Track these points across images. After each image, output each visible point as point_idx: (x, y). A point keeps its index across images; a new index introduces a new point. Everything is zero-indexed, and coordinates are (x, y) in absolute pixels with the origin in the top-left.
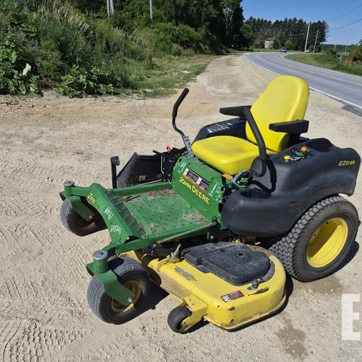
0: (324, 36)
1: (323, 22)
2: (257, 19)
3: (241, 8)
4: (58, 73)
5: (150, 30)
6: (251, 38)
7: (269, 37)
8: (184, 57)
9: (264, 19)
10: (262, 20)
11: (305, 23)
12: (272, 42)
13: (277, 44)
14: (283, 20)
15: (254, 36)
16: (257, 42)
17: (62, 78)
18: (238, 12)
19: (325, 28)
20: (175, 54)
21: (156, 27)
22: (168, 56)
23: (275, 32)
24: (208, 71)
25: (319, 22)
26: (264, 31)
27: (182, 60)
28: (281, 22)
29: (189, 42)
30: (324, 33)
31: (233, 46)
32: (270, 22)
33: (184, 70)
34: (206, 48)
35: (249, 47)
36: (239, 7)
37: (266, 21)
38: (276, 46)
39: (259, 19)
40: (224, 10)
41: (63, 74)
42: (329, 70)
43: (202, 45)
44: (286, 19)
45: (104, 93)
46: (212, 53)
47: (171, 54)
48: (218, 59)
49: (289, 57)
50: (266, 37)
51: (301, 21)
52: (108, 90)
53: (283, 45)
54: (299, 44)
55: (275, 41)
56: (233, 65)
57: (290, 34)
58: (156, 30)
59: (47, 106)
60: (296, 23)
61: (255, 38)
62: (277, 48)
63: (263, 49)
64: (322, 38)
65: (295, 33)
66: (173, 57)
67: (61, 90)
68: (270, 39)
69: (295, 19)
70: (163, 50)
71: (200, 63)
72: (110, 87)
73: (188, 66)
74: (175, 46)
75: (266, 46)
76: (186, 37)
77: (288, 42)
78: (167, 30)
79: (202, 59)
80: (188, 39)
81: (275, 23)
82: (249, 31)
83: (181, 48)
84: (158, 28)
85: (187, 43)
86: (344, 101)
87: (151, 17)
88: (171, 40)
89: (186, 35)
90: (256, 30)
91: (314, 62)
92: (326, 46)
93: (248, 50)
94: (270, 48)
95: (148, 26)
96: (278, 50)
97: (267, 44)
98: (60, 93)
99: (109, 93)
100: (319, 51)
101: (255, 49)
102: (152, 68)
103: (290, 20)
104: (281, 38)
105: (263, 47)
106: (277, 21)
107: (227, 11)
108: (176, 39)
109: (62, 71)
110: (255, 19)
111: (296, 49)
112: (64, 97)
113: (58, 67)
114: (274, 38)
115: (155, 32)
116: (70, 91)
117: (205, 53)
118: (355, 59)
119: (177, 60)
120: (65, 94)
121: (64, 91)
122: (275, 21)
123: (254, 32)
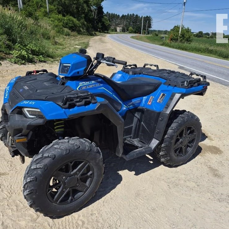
0: (151, 25)
1: (150, 17)
2: (111, 13)
3: (102, 7)
4: (7, 49)
5: (48, 19)
6: (108, 25)
7: (119, 25)
8: (72, 37)
9: (115, 14)
10: (114, 14)
11: (139, 17)
12: (121, 28)
13: (124, 29)
14: (127, 15)
15: (110, 24)
16: (112, 27)
17: (11, 52)
18: (100, 9)
19: (151, 20)
20: (66, 35)
21: (52, 17)
22: (62, 36)
23: (122, 22)
24: (92, 46)
25: (147, 16)
26: (116, 21)
27: (71, 39)
28: (125, 16)
29: (73, 27)
30: (151, 23)
31: (99, 30)
32: (119, 15)
33: (75, 45)
34: (84, 32)
35: (108, 31)
36: (100, 6)
37: (116, 15)
38: (123, 31)
39: (112, 14)
40: (92, 7)
41: (10, 50)
42: (159, 46)
43: (81, 29)
44: (128, 14)
45: (38, 61)
46: (88, 35)
47: (63, 35)
48: (93, 38)
49: (132, 37)
50: (117, 25)
51: (137, 15)
52: (40, 59)
53: (128, 30)
54: (136, 29)
55: (123, 27)
56: (105, 43)
57: (131, 23)
58: (52, 19)
59: (8, 71)
60: (134, 16)
61: (111, 25)
62: (124, 32)
63: (116, 32)
64: (150, 26)
65: (134, 23)
66: (65, 37)
67: (13, 60)
68: (120, 26)
69: (133, 14)
70: (58, 32)
71: (84, 41)
72: (41, 58)
73: (77, 42)
74: (66, 30)
75: (118, 30)
76: (71, 24)
77: (131, 28)
78: (59, 19)
79: (83, 38)
80: (72, 25)
81: (122, 16)
82: (107, 21)
83: (69, 31)
84: (53, 17)
85: (72, 28)
86: (177, 64)
87: (48, 11)
88: (63, 26)
89: (71, 22)
90: (111, 20)
91: (148, 41)
92: (152, 31)
93: (108, 33)
94: (121, 32)
95: (46, 16)
96: (125, 33)
97: (118, 29)
98: (12, 62)
99: (41, 61)
100: (149, 34)
101: (111, 32)
102: (56, 44)
103: (131, 15)
104: (126, 25)
105: (116, 31)
106: (123, 15)
107: (94, 8)
108: (66, 25)
109: (9, 48)
110: (110, 14)
111: (135, 32)
112: (15, 65)
113: (7, 45)
114: (122, 26)
115: (52, 21)
116: (18, 61)
117: (84, 35)
118: (171, 40)
119: (68, 39)
120: (15, 63)
121: (14, 61)
122: (122, 15)
123: (110, 21)
